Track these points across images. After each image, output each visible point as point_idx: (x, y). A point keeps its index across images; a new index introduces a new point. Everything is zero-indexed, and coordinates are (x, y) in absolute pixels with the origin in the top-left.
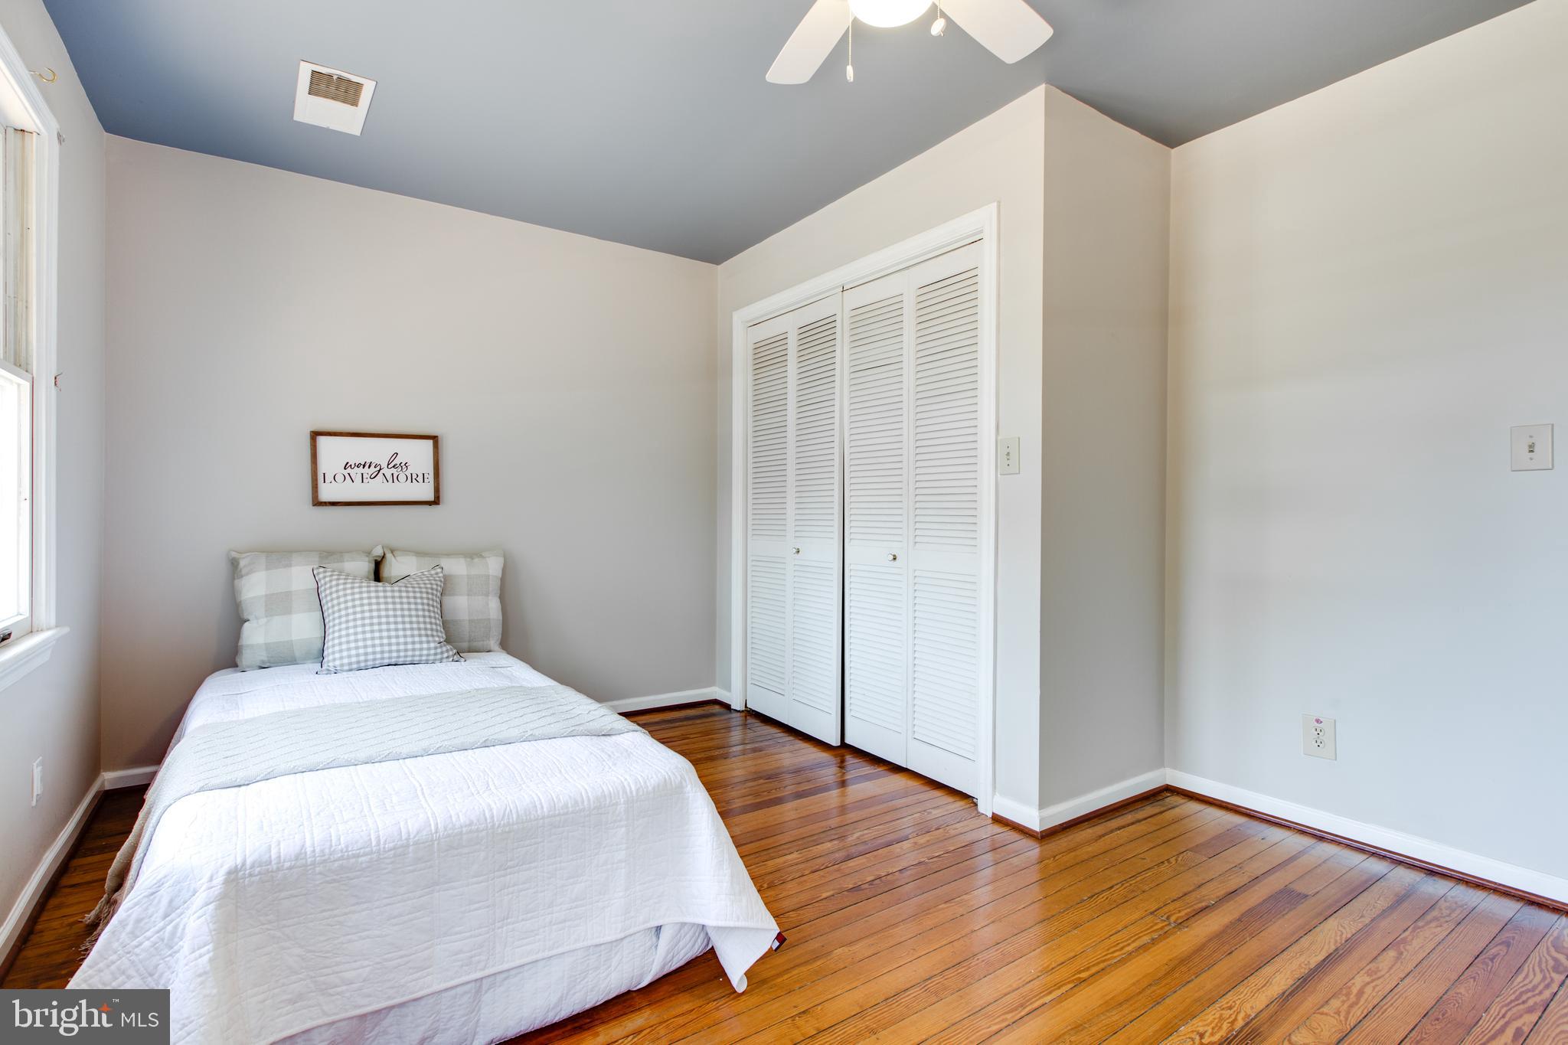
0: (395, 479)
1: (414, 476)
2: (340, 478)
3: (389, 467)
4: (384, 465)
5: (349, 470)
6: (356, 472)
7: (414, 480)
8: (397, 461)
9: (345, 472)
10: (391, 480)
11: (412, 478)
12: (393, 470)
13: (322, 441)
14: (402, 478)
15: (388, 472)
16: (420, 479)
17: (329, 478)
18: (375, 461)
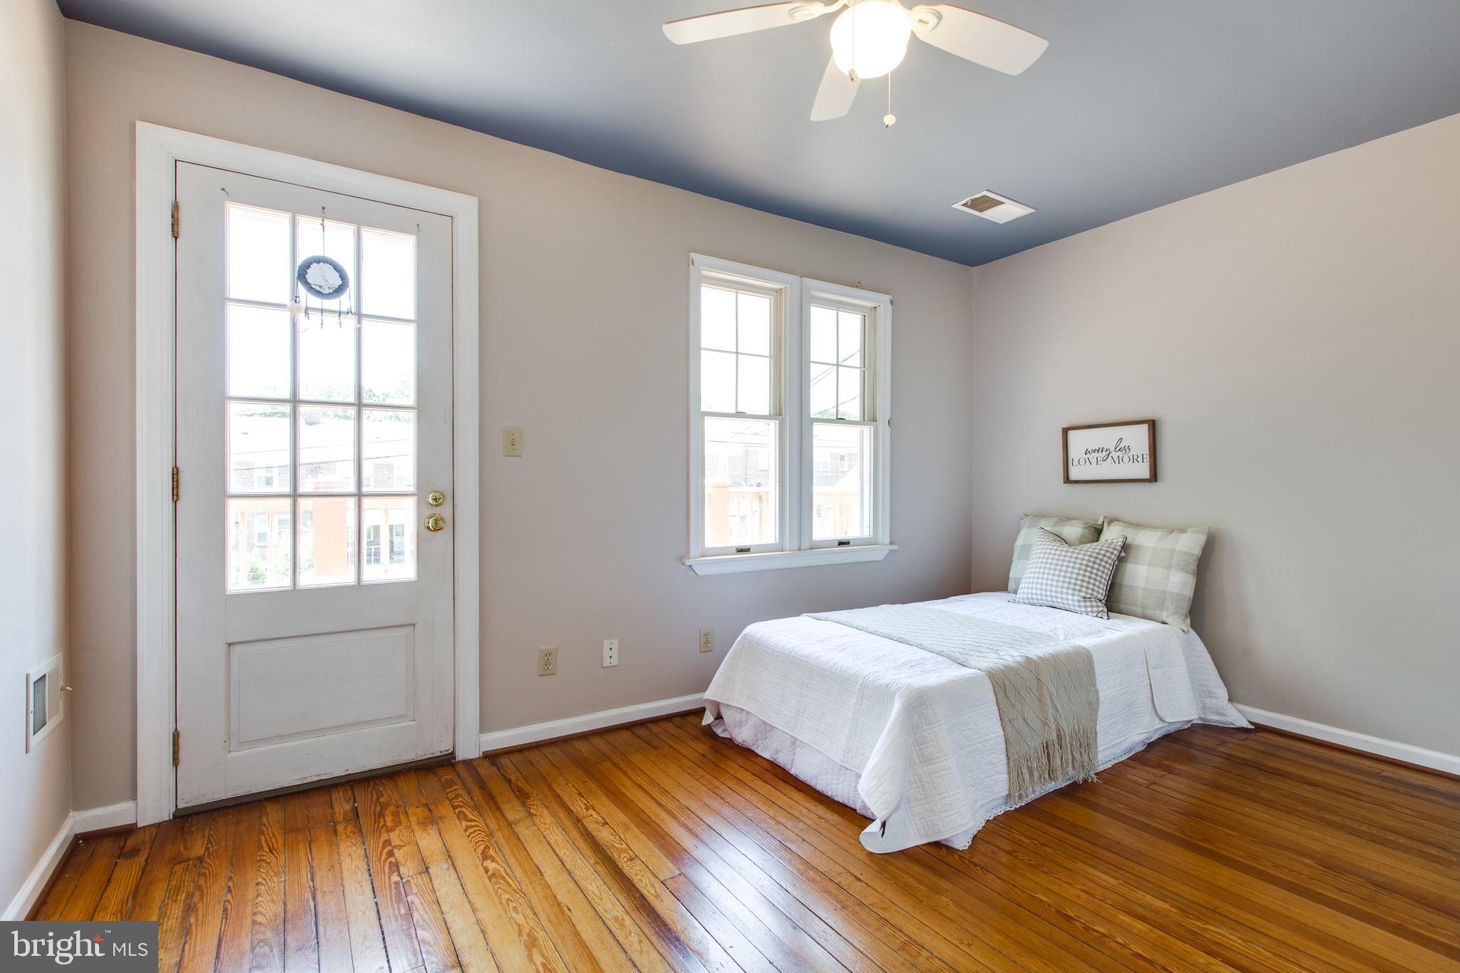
0: (1120, 460)
1: (1136, 457)
2: (1082, 462)
3: (1116, 450)
4: (1112, 449)
5: (1088, 455)
6: (1093, 456)
7: (1135, 461)
8: (1122, 446)
9: (1086, 457)
10: (1117, 462)
11: (1134, 459)
12: (1119, 453)
13: (1071, 434)
14: (1126, 459)
15: (1115, 455)
16: (1140, 459)
17: (1076, 462)
18: (1106, 447)
